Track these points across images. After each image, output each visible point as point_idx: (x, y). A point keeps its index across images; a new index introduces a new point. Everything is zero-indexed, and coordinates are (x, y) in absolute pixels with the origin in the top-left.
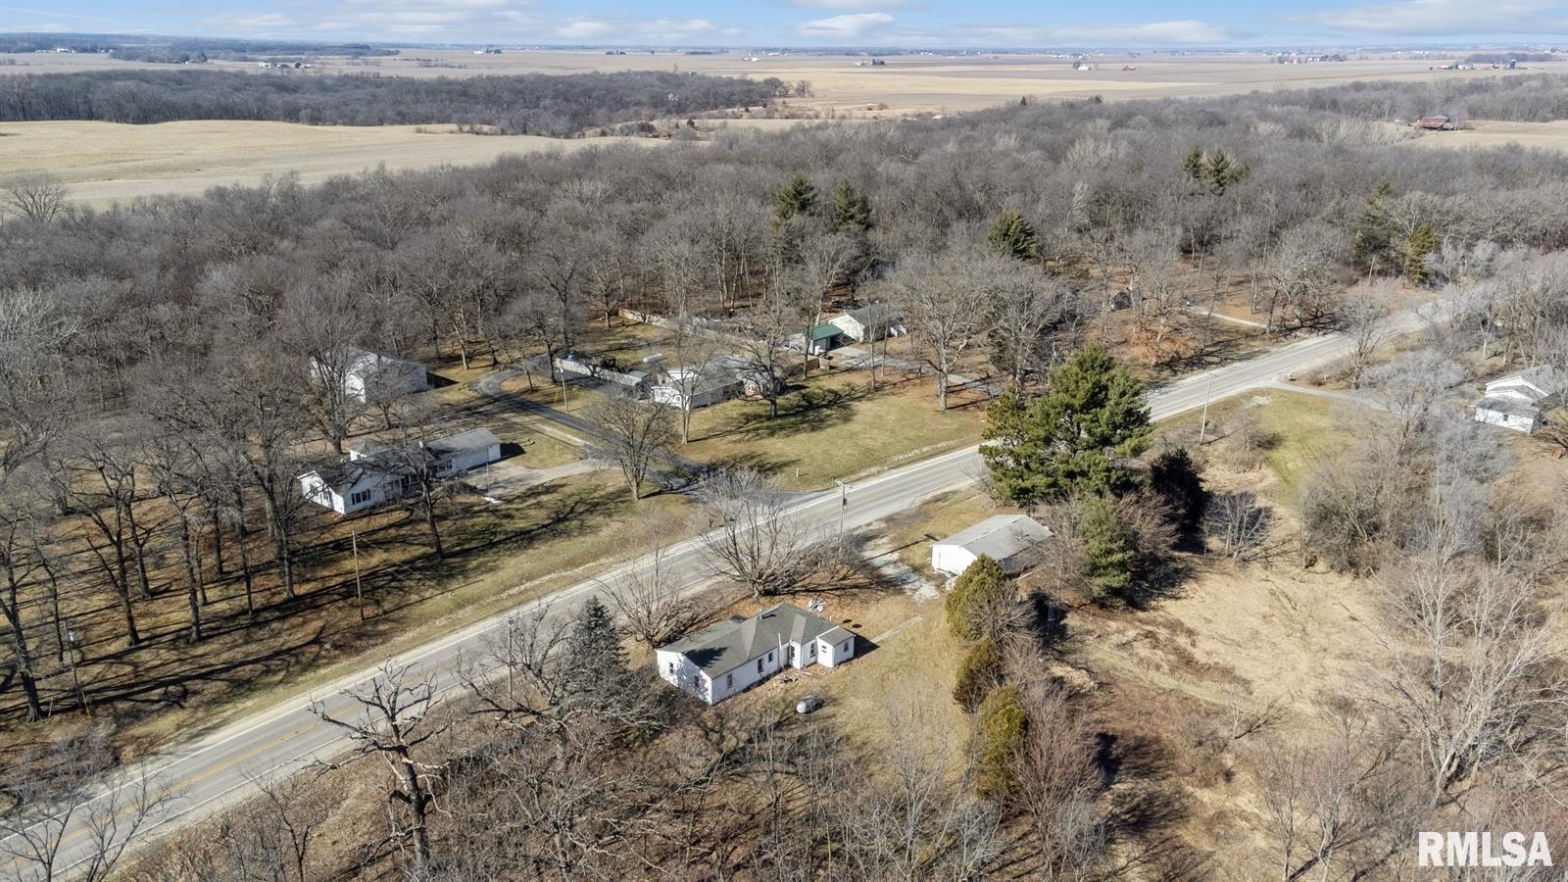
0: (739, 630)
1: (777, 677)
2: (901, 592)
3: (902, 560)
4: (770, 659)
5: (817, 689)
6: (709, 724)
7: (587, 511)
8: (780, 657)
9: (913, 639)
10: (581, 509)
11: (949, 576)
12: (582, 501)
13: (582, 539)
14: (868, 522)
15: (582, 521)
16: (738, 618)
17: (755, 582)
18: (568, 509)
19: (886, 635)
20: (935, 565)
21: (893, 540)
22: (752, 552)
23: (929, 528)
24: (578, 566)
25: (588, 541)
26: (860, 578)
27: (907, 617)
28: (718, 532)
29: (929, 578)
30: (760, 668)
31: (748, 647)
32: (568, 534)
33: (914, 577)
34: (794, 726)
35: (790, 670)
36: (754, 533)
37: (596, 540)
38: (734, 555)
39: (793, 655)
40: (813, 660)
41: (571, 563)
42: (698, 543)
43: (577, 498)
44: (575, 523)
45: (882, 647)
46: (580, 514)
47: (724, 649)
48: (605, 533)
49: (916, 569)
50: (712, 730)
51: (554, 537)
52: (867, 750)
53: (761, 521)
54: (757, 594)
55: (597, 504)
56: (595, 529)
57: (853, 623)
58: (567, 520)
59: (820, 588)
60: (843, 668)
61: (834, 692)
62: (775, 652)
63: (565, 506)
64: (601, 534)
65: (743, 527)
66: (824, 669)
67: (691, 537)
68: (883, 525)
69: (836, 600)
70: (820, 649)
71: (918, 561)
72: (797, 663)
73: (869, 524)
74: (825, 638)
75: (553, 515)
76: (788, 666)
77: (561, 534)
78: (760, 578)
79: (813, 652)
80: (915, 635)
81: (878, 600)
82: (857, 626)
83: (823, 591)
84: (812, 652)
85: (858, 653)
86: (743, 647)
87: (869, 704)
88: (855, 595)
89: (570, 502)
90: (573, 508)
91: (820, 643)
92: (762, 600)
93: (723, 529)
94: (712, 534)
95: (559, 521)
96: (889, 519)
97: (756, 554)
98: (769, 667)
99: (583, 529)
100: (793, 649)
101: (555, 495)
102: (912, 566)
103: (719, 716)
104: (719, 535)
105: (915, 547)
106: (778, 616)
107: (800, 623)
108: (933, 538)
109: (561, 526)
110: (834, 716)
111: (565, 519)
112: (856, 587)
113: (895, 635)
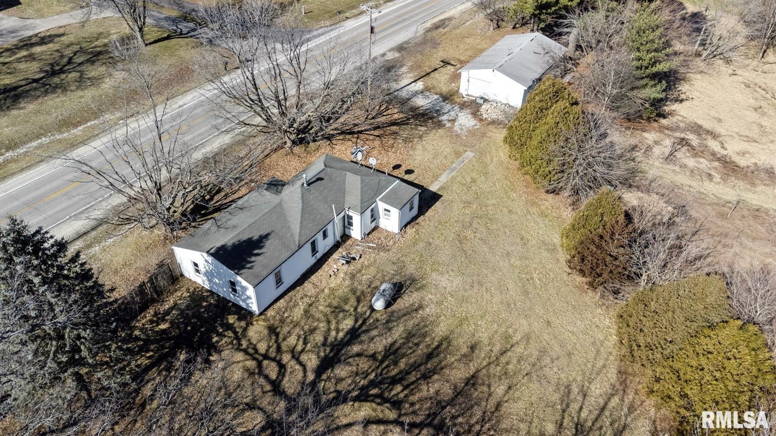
0: (280, 205)
1: (335, 256)
2: (440, 125)
3: (427, 89)
4: (325, 235)
5: (391, 269)
6: (262, 347)
7: (88, 61)
8: (335, 231)
9: (474, 181)
10: (81, 59)
11: (481, 101)
12: (82, 51)
13: (80, 93)
14: (382, 52)
15: (82, 73)
16: (276, 185)
17: (286, 131)
18: (65, 60)
19: (443, 179)
20: (462, 91)
21: (411, 69)
22: (277, 97)
23: (441, 54)
24: (75, 126)
25: (88, 95)
26: (396, 114)
27: (458, 154)
28: (233, 75)
29: (463, 106)
30: (314, 250)
31: (295, 227)
32: (63, 88)
33: (447, 107)
34: (374, 333)
35: (349, 242)
36: (276, 74)
37: (97, 94)
38: (257, 103)
39: (351, 224)
40: (373, 225)
41: (67, 123)
42: (209, 91)
43: (76, 48)
44: (74, 75)
45: (446, 196)
46: (80, 64)
47: (266, 237)
48: (107, 85)
49: (447, 98)
50: (266, 357)
51: (46, 93)
52: (479, 360)
53: (281, 58)
54: (289, 144)
55: (100, 53)
56: (95, 81)
57: (404, 168)
58: (64, 72)
59: (356, 129)
60: (410, 230)
61: (411, 269)
62: (330, 228)
63: (62, 56)
64: (104, 86)
65: (261, 67)
66: (389, 235)
67: (200, 86)
68: (397, 55)
69: (377, 143)
70: (381, 212)
71: (445, 89)
72: (356, 232)
73: (384, 55)
74: (385, 200)
75: (48, 68)
76: (345, 237)
77: (55, 88)
78: (291, 126)
79: (374, 217)
80: (474, 175)
81: (421, 137)
82: (410, 172)
83: (360, 132)
84: (372, 216)
85: (422, 210)
86: (289, 228)
87: (457, 281)
88: (395, 133)
89: (68, 52)
90: (70, 59)
91: (381, 206)
92: (297, 149)
93: (239, 71)
94: (226, 79)
95: (54, 74)
96: (400, 48)
97: (281, 97)
98: (323, 246)
99: (82, 82)
100: (350, 218)
101: (51, 45)
102: (441, 95)
103: (272, 330)
104: (235, 79)
105: (435, 75)
106: (326, 178)
107: (353, 182)
108: (449, 64)
109: (56, 80)
110: (421, 307)
111: (62, 71)
112: (394, 123)
113: (453, 179)
